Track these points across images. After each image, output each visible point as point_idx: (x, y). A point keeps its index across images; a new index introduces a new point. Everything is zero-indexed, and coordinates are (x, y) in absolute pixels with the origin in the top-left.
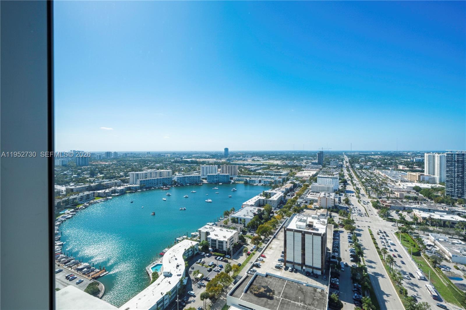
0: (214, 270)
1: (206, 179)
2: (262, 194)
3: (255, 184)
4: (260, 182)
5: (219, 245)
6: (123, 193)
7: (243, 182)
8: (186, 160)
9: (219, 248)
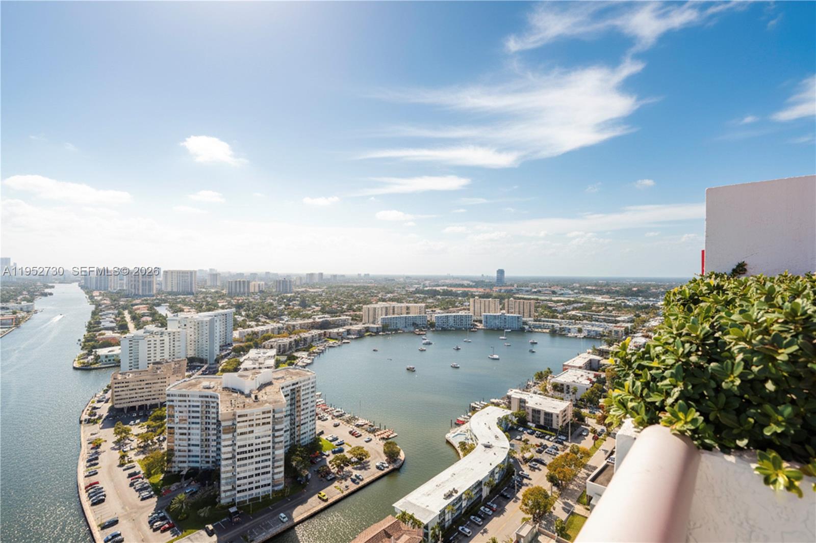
0: (546, 452)
1: (480, 322)
2: (590, 351)
3: (569, 335)
4: (580, 331)
5: (545, 419)
6: (360, 335)
7: (548, 331)
8: (434, 288)
9: (545, 423)
